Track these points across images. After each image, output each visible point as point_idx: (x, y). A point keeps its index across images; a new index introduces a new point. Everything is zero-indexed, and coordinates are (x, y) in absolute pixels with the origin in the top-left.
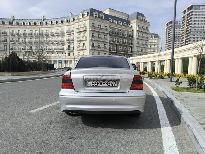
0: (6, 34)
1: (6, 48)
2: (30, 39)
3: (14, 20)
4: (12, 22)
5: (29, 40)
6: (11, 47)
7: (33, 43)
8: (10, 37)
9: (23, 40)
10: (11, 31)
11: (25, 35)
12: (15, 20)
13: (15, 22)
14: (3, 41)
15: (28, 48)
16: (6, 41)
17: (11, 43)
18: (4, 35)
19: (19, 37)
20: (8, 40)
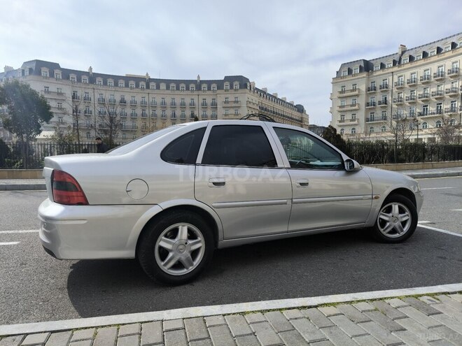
0: (387, 88)
1: (386, 117)
2: (438, 86)
3: (403, 53)
4: (400, 59)
5: (434, 89)
6: (394, 113)
7: (445, 95)
8: (394, 91)
9: (421, 93)
10: (396, 80)
11: (427, 80)
12: (406, 52)
13: (406, 58)
14: (380, 103)
15: (431, 109)
16: (385, 102)
17: (394, 106)
18: (382, 91)
19: (412, 89)
20: (389, 99)
